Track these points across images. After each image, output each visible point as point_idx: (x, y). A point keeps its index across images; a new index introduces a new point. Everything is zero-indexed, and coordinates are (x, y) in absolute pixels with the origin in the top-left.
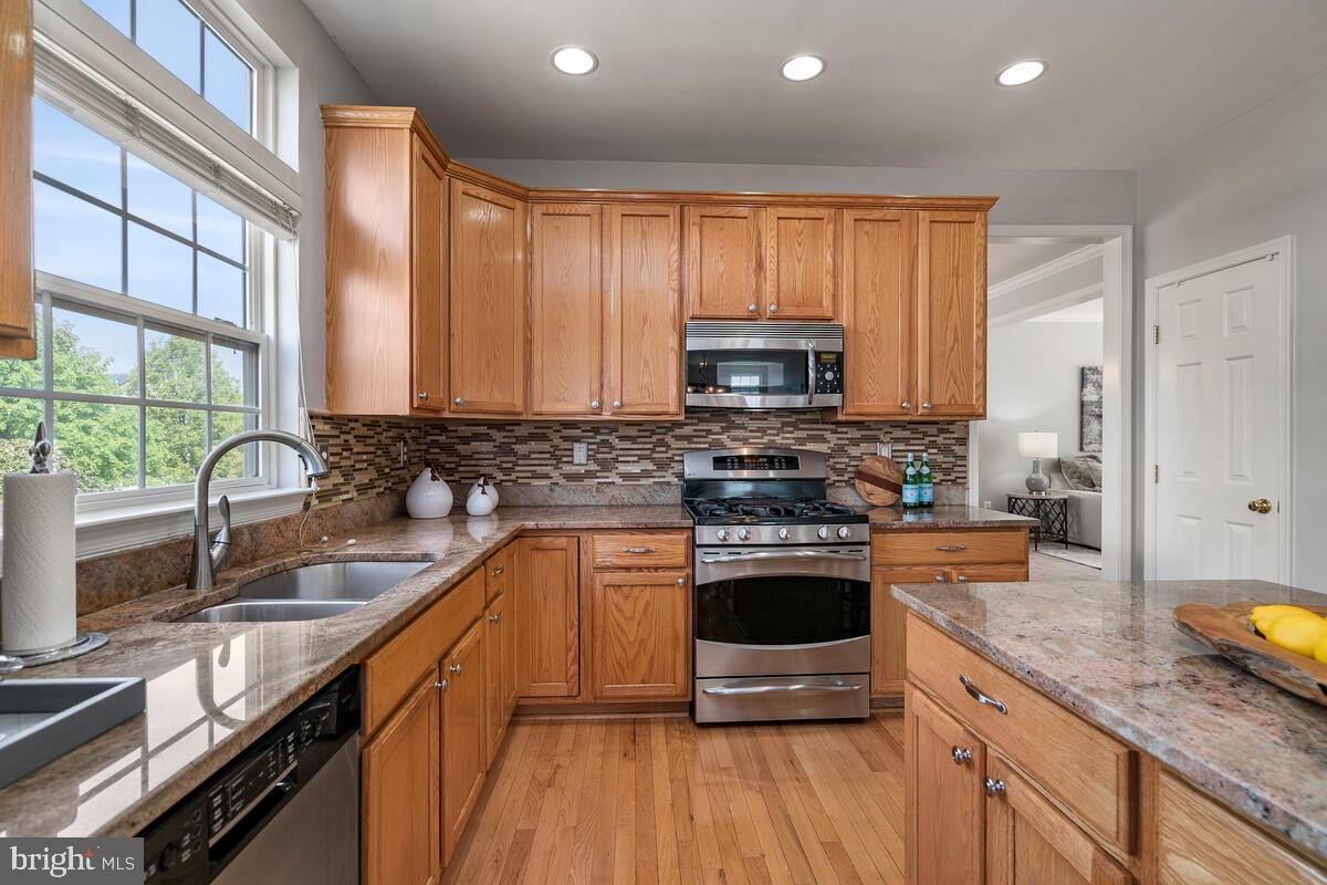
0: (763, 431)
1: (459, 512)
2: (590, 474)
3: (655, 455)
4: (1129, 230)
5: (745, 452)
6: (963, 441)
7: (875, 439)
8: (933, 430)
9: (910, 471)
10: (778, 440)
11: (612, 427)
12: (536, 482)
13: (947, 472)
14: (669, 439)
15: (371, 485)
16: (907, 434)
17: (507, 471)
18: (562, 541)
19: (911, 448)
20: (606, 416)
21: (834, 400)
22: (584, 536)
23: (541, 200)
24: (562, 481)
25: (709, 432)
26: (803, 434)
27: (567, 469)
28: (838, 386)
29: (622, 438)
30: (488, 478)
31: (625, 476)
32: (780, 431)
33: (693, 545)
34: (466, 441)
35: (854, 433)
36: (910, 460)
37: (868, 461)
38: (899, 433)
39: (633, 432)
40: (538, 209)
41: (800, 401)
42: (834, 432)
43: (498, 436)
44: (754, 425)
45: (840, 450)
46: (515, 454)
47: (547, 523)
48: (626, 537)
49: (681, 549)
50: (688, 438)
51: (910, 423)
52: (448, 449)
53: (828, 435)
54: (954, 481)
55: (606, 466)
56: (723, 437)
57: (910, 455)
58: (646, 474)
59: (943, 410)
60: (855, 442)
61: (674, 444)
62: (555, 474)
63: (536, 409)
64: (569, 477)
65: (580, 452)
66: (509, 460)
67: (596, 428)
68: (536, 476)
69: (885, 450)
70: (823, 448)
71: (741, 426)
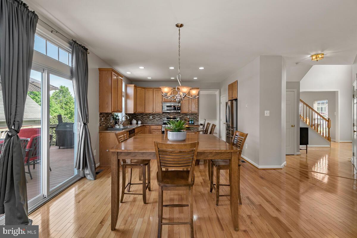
0: (173, 115)
1: (137, 124)
2: (152, 120)
4: (219, 90)
5: (172, 117)
6: (198, 116)
8: (194, 114)
9: (190, 119)
11: (155, 114)
13: (196, 120)
16: (191, 115)
18: (148, 126)
19: (192, 117)
20: (154, 113)
21: (180, 111)
22: (151, 126)
23: (146, 89)
28: (180, 110)
29: (156, 115)
30: (140, 120)
31: (157, 120)
32: (175, 114)
33: (162, 127)
34: (138, 116)
37: (186, 118)
39: (157, 115)
40: (146, 90)
41: (176, 111)
43: (141, 115)
45: (183, 117)
46: (143, 117)
47: (147, 125)
48: (155, 126)
49: (161, 127)
50: (164, 115)
52: (135, 117)
55: (154, 119)
56: (168, 115)
58: (159, 120)
60: (185, 116)
62: (148, 120)
63: (146, 112)
64: (150, 120)
65: (151, 117)
66: (142, 118)
67: (153, 114)
68: (146, 120)
69: (188, 117)
70: (181, 117)
71: (171, 114)
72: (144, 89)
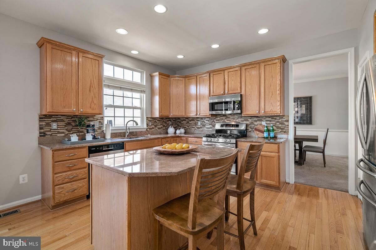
1: (175, 133)
2: (201, 128)
3: (212, 124)
5: (233, 123)
6: (288, 121)
7: (262, 121)
8: (278, 118)
10: (237, 120)
11: (204, 118)
12: (192, 129)
13: (282, 129)
14: (215, 120)
15: (161, 128)
16: (270, 119)
17: (188, 126)
18: (184, 139)
19: (271, 123)
20: (198, 116)
21: (239, 112)
22: (188, 138)
23: (187, 77)
24: (197, 129)
25: (223, 119)
26: (243, 119)
27: (197, 126)
28: (240, 108)
29: (207, 121)
31: (207, 128)
34: (182, 121)
35: (256, 119)
36: (272, 126)
37: (259, 126)
38: (268, 119)
39: (208, 119)
42: (250, 119)
43: (187, 120)
44: (232, 117)
45: (252, 123)
46: (189, 123)
50: (218, 120)
51: (271, 116)
52: (180, 122)
53: (249, 119)
54: (285, 132)
55: (204, 126)
56: (225, 120)
57: (272, 124)
59: (268, 113)
60: (256, 121)
61: (216, 122)
62: (195, 127)
63: (187, 115)
64: (198, 128)
65: (199, 123)
67: (202, 118)
68: (193, 127)
69: (264, 123)
70: (248, 122)
71: (229, 118)
72: (184, 79)
